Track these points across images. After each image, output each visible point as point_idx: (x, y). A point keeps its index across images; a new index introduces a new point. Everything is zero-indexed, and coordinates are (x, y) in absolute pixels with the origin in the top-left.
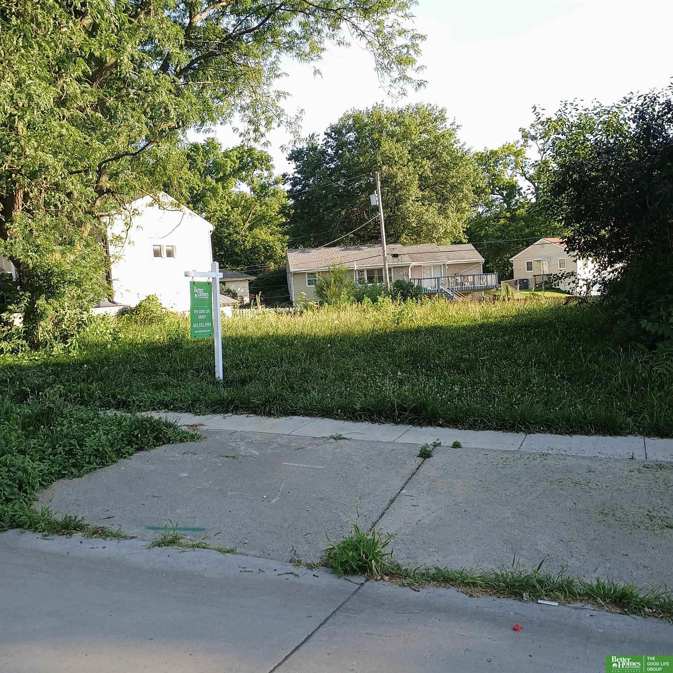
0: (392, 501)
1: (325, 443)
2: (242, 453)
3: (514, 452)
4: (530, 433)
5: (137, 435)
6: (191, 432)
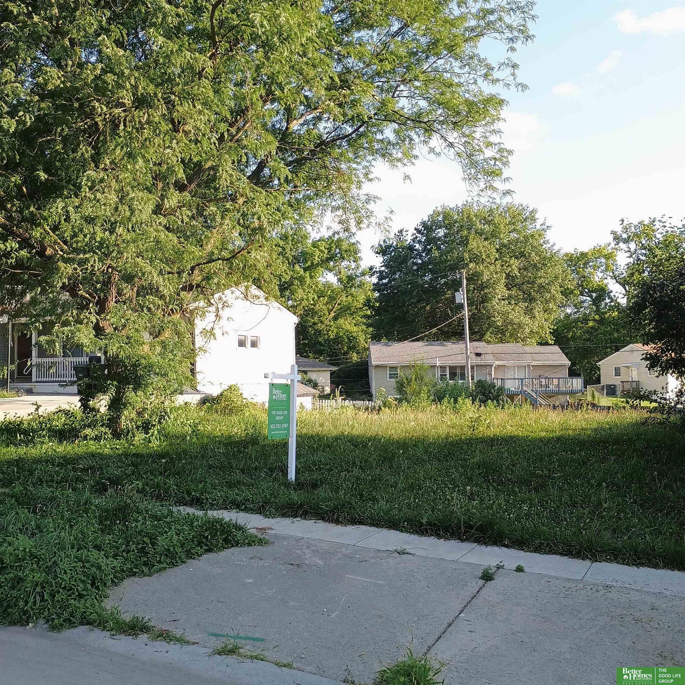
0: (450, 625)
1: (388, 556)
2: (307, 562)
3: (577, 581)
4: (596, 561)
5: (207, 536)
6: (260, 536)
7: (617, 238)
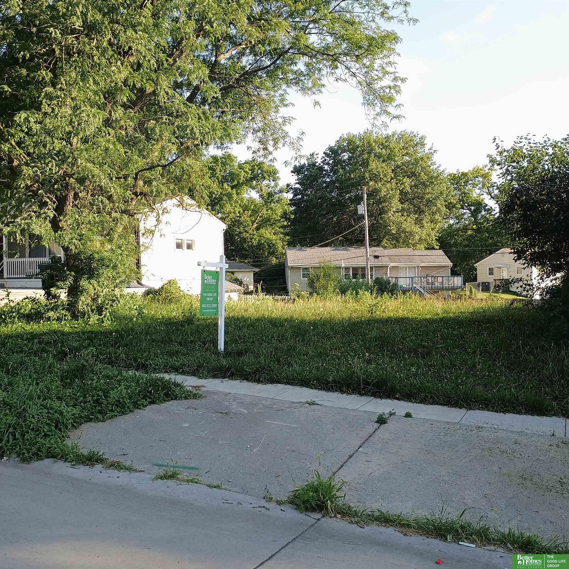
0: (350, 457)
1: (301, 407)
2: (233, 411)
3: (455, 423)
4: (471, 409)
5: (151, 391)
6: (194, 391)
7: (493, 161)
